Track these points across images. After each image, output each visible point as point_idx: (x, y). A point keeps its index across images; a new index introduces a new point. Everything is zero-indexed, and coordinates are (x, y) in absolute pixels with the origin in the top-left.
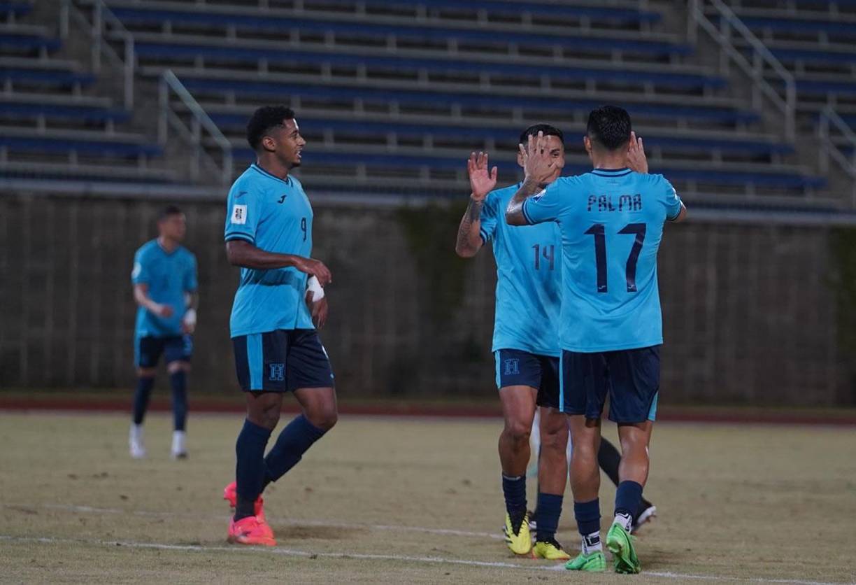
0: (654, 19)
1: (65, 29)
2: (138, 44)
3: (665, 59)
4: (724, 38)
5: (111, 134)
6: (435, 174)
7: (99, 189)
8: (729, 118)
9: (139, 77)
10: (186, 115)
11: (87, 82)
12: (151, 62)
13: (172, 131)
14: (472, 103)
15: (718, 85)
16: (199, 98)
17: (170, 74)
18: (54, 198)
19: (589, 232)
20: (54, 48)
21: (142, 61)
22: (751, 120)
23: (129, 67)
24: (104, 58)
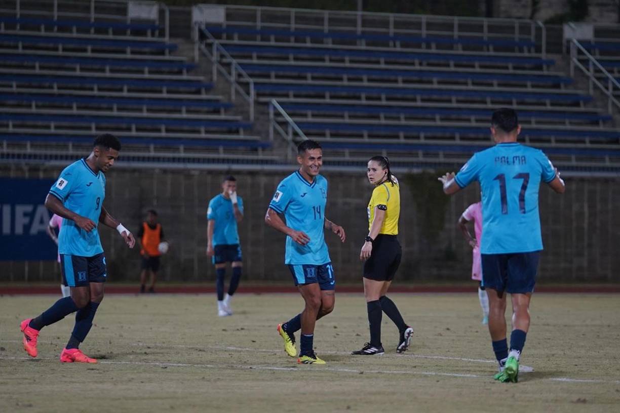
0: (550, 63)
1: (215, 78)
2: (256, 84)
3: (557, 86)
4: (590, 73)
5: (242, 136)
6: (426, 155)
7: (235, 167)
8: (594, 119)
9: (257, 103)
10: (284, 124)
11: (228, 107)
12: (264, 95)
13: (276, 132)
14: (447, 114)
15: (588, 100)
16: (291, 115)
17: (274, 101)
18: (210, 172)
19: (495, 179)
20: (209, 88)
21: (258, 95)
22: (607, 119)
23: (252, 98)
24: (237, 92)
